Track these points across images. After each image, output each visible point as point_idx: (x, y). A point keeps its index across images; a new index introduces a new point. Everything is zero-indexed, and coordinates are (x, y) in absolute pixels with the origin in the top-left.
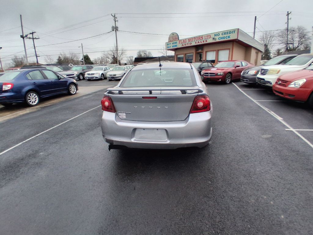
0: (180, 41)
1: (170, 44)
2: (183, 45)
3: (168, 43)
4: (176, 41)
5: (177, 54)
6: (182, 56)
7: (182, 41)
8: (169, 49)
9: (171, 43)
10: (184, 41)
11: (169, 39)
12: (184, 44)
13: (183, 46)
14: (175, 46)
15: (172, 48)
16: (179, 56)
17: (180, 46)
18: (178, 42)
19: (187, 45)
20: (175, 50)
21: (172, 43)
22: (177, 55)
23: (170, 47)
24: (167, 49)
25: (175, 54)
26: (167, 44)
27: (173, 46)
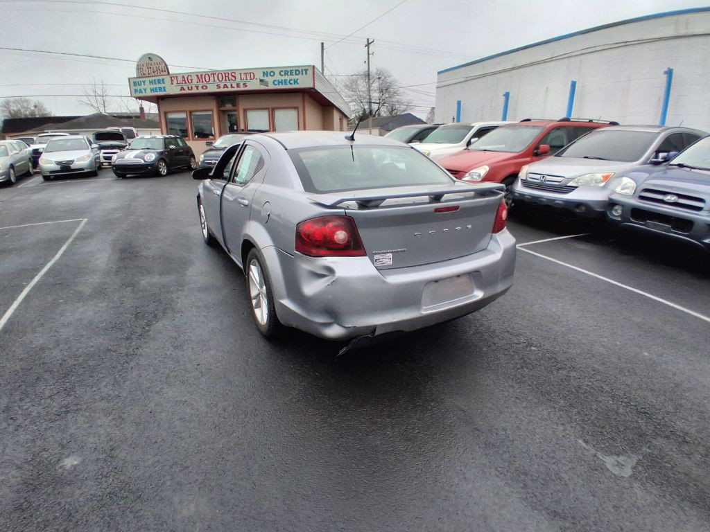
0: (173, 78)
1: (144, 82)
2: (182, 89)
3: (136, 80)
4: (161, 78)
5: (163, 109)
6: (183, 115)
7: (180, 79)
8: (141, 95)
9: (147, 80)
10: (186, 78)
11: (138, 69)
12: (186, 87)
13: (183, 92)
14: (160, 90)
15: (149, 93)
16: (171, 116)
17: (174, 90)
18: (167, 79)
19: (195, 91)
20: (158, 100)
21: (151, 82)
22: (166, 113)
23: (145, 90)
24: (134, 95)
25: (159, 110)
26: (133, 83)
27: (152, 90)
